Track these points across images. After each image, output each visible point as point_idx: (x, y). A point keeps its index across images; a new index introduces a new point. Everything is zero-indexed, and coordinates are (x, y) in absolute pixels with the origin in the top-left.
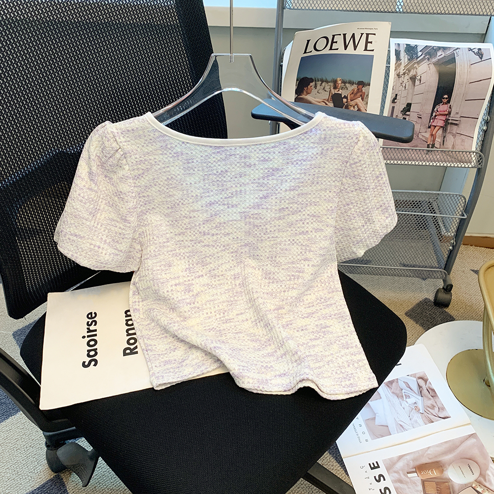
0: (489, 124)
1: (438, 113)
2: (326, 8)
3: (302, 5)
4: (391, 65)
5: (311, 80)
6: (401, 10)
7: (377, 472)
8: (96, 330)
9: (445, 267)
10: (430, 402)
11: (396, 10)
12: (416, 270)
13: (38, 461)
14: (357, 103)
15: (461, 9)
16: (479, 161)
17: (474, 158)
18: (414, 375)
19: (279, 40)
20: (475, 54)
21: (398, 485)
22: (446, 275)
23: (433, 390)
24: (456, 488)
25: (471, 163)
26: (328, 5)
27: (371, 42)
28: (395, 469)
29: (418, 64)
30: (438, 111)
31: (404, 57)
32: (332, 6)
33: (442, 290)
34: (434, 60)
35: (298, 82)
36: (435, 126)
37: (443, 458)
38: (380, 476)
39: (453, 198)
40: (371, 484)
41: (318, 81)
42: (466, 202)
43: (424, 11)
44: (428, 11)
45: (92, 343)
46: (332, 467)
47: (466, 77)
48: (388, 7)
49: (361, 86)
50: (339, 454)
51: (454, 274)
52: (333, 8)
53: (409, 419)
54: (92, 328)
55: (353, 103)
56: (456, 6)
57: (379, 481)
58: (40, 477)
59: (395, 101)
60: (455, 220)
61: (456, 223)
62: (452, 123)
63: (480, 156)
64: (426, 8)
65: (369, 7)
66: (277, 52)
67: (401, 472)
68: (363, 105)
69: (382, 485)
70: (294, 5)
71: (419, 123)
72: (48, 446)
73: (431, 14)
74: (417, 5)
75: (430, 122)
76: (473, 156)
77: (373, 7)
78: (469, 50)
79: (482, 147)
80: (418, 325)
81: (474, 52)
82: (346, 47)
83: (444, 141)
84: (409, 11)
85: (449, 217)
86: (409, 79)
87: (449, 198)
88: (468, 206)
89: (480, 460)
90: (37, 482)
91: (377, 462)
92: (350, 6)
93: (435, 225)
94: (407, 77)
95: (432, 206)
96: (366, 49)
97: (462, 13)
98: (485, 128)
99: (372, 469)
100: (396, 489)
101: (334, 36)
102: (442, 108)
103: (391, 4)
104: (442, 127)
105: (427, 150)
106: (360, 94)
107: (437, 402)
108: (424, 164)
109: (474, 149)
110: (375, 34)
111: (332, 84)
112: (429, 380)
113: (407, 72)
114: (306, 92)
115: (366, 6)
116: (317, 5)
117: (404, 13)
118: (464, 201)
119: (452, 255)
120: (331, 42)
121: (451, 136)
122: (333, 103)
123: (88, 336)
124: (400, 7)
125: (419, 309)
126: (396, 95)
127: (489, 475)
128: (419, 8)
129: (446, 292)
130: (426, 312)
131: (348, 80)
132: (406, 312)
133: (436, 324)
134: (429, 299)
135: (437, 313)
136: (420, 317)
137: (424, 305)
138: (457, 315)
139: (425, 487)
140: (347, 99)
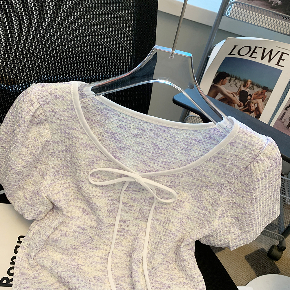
2: (256, 24)
5: (228, 75)
9: (283, 233)
14: (258, 102)
19: (212, 37)
22: (283, 239)
27: (283, 60)
35: (217, 74)
41: (233, 77)
49: (265, 91)
55: (255, 101)
66: (208, 46)
68: (262, 105)
82: (262, 58)
96: (278, 64)
101: (256, 47)
106: (262, 96)
110: (288, 55)
111: (243, 83)
114: (222, 83)
120: (252, 51)
125: (256, 256)
129: (279, 250)
130: (260, 260)
131: (256, 83)
132: (245, 255)
133: (265, 272)
134: (265, 250)
135: (268, 263)
136: (255, 263)
137: (260, 253)
138: (283, 269)
140: (251, 97)
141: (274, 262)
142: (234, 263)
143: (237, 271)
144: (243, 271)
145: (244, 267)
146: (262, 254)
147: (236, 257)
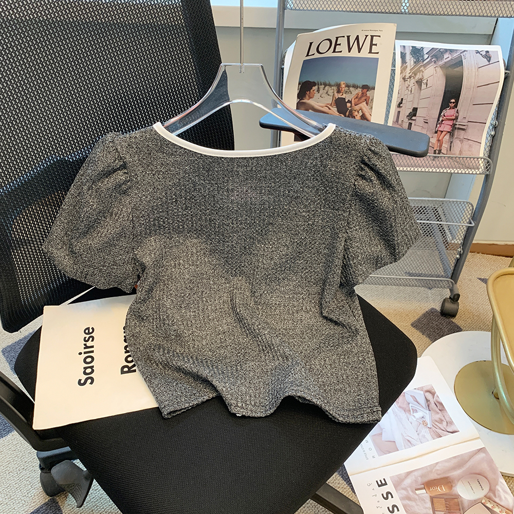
0: (498, 128)
1: (445, 118)
2: (329, 9)
3: (304, 5)
4: (396, 68)
5: (314, 84)
6: (407, 11)
7: (384, 490)
8: (92, 347)
9: (452, 277)
10: (437, 417)
11: (401, 11)
12: (422, 279)
13: (31, 484)
14: (361, 107)
15: (468, 11)
16: (487, 167)
17: (482, 164)
18: (421, 389)
19: (280, 41)
20: (482, 56)
21: (407, 502)
22: (453, 284)
23: (441, 404)
24: (466, 504)
25: (478, 169)
26: (331, 6)
27: (376, 45)
28: (403, 486)
29: (424, 67)
30: (444, 116)
31: (410, 60)
32: (335, 6)
33: (449, 300)
34: (441, 63)
35: (300, 86)
36: (442, 132)
37: (452, 474)
38: (388, 493)
39: (460, 205)
40: (378, 502)
41: (321, 85)
42: (473, 209)
43: (430, 12)
44: (434, 12)
45: (89, 360)
46: (338, 486)
47: (473, 80)
48: (394, 8)
49: (365, 90)
50: (345, 472)
51: (460, 282)
52: (336, 9)
53: (416, 434)
54: (89, 344)
55: (357, 108)
56: (463, 7)
57: (387, 498)
58: (34, 500)
59: (401, 105)
60: (462, 228)
61: (463, 230)
62: (459, 129)
63: (488, 162)
64: (433, 9)
65: (374, 7)
66: (278, 54)
67: (409, 489)
68: (368, 109)
69: (390, 502)
70: (296, 5)
71: (425, 128)
72: (42, 469)
73: (437, 15)
74: (423, 6)
75: (436, 127)
76: (480, 162)
77: (378, 8)
78: (477, 53)
79: (490, 153)
80: (425, 337)
81: (481, 54)
82: (350, 50)
83: (451, 147)
84: (415, 12)
85: (456, 225)
86: (415, 83)
87: (456, 205)
88: (476, 213)
89: (490, 475)
90: (31, 506)
91: (384, 479)
92: (354, 7)
93: (442, 233)
94: (413, 81)
95: (438, 214)
96: (370, 52)
97: (469, 14)
98: (493, 133)
99: (379, 486)
100: (405, 506)
101: (337, 38)
102: (448, 112)
103: (396, 5)
104: (449, 132)
105: (433, 156)
106: (364, 98)
107: (445, 416)
108: (431, 170)
109: (481, 155)
110: (380, 36)
111: (335, 88)
112: (437, 393)
113: (413, 75)
114: (309, 96)
115: (370, 7)
116: (319, 6)
117: (410, 14)
118: (471, 208)
119: (459, 264)
120: (334, 44)
121: (458, 141)
122: (337, 107)
123: (85, 353)
124: (405, 8)
125: (426, 320)
126: (402, 99)
127: (498, 491)
128: (425, 9)
129: (453, 301)
130: (432, 323)
131: (352, 84)
132: (411, 322)
133: (443, 335)
134: (436, 309)
135: (444, 323)
136: (427, 328)
137: (431, 315)
138: (465, 326)
139: (434, 504)
140: (351, 104)
145: (413, 336)
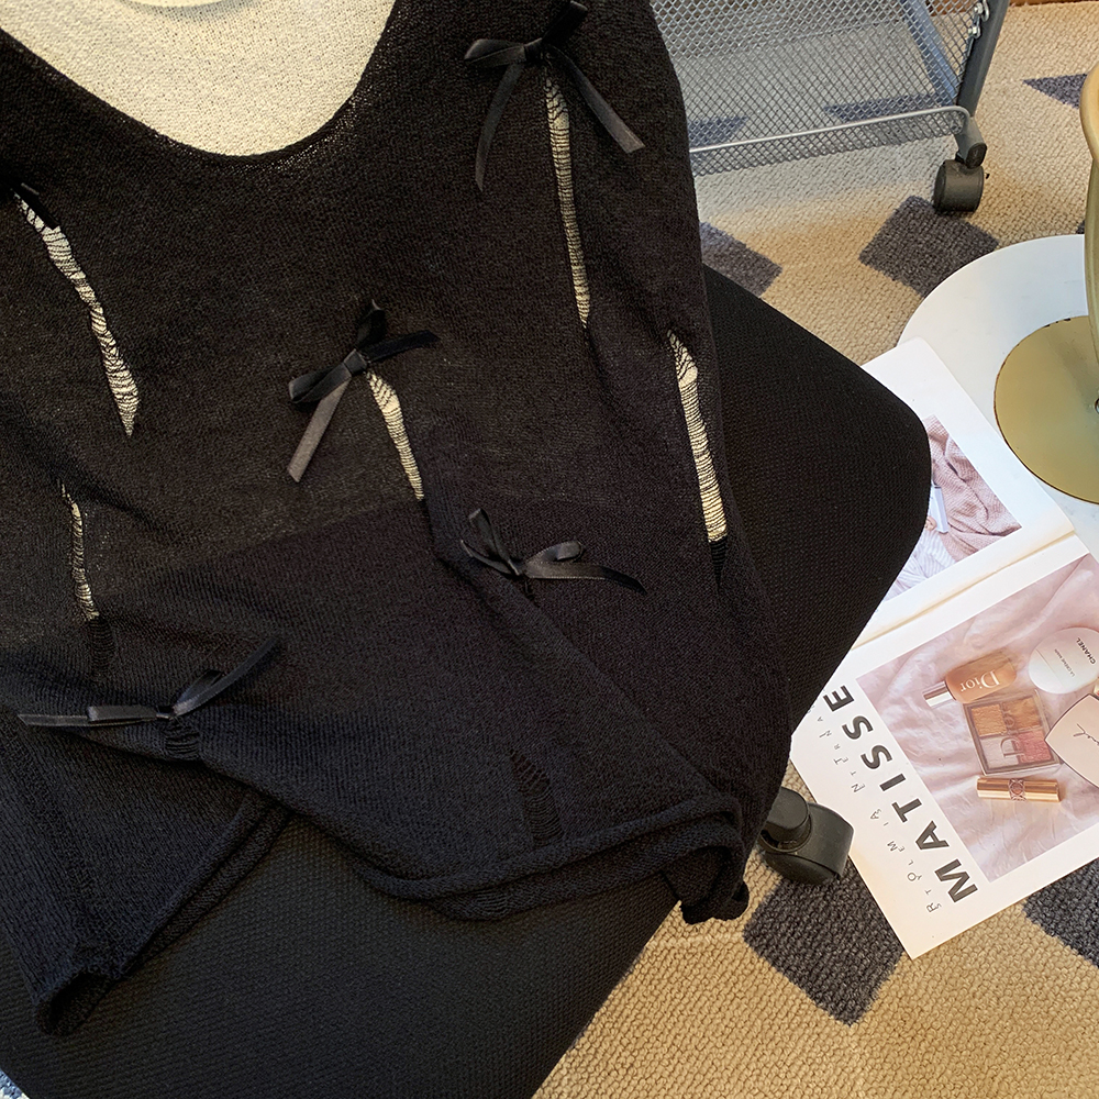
9: (959, 96)
12: (877, 124)
21: (907, 732)
22: (964, 120)
24: (1054, 707)
28: (893, 695)
33: (957, 166)
37: (1011, 640)
38: (857, 722)
40: (837, 747)
51: (984, 108)
57: (856, 735)
67: (908, 699)
69: (867, 742)
80: (900, 284)
91: (844, 688)
99: (834, 707)
100: (904, 745)
119: (978, 53)
125: (897, 236)
129: (966, 168)
130: (916, 241)
132: (860, 251)
133: (947, 270)
134: (921, 199)
135: (948, 236)
136: (903, 259)
137: (909, 218)
138: (1004, 229)
139: (975, 721)
141: (967, 219)
142: (832, 295)
143: (850, 319)
144: (870, 305)
145: (869, 291)
146: (913, 218)
147: (829, 277)
